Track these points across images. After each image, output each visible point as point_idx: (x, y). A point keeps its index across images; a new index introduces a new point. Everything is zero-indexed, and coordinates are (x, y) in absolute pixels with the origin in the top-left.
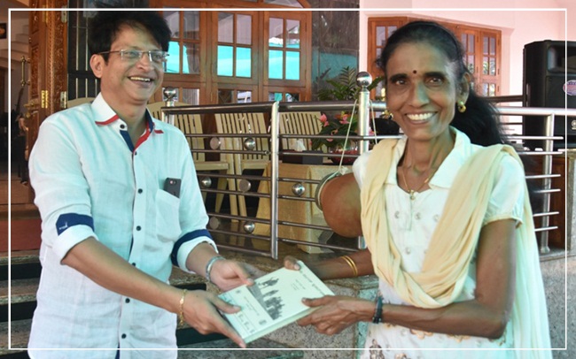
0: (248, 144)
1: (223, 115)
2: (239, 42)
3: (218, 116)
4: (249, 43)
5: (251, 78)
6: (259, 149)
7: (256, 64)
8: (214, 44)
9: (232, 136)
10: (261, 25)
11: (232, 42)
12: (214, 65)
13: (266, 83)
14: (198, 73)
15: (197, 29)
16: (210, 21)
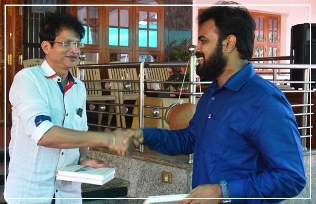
0: (127, 86)
1: (112, 69)
2: (121, 25)
3: (109, 70)
4: (127, 26)
5: (129, 46)
6: (134, 89)
7: (131, 38)
8: (107, 27)
9: (118, 81)
10: (134, 15)
11: (117, 25)
12: (106, 39)
13: (137, 49)
14: (97, 44)
15: (97, 17)
16: (104, 12)
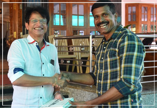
0: (82, 49)
1: (74, 39)
2: (79, 14)
3: (73, 40)
4: (83, 15)
5: (84, 26)
6: (87, 51)
7: (85, 21)
8: (71, 15)
9: (78, 46)
10: (87, 8)
11: (77, 14)
12: (71, 22)
13: (89, 28)
14: (65, 25)
15: (65, 10)
16: (69, 7)
